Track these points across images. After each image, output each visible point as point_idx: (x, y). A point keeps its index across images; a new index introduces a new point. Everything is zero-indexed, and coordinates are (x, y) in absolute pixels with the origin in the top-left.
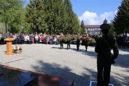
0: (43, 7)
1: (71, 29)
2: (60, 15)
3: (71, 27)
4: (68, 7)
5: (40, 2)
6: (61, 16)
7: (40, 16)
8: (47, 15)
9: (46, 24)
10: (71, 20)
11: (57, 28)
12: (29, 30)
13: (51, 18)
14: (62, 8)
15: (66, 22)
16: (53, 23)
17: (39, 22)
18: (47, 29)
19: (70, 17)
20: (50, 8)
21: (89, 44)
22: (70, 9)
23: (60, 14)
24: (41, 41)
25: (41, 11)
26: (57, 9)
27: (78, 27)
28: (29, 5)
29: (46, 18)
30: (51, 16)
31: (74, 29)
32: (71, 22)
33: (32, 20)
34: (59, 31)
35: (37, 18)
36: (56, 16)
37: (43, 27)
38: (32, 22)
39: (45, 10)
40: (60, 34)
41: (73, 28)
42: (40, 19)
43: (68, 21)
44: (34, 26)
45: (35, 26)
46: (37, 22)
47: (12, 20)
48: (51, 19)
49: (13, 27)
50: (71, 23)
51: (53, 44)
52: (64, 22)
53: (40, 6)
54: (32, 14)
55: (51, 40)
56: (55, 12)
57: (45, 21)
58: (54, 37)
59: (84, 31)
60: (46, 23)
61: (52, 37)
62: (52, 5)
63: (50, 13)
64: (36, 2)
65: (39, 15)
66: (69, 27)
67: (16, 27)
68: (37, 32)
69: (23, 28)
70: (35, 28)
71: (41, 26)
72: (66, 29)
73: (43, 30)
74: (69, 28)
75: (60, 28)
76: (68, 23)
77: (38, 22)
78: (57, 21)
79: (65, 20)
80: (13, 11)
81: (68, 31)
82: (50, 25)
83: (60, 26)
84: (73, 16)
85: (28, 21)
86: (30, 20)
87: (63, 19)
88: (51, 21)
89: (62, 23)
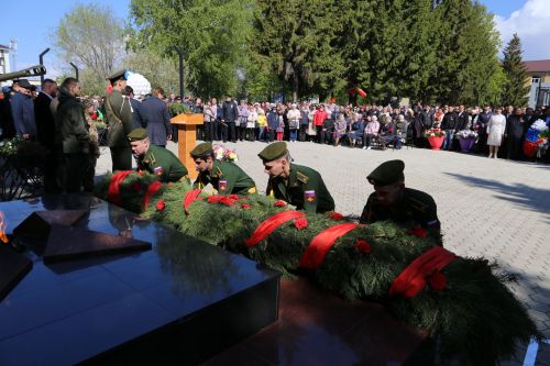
1: (450, 81)
2: (398, 16)
3: (450, 71)
6: (405, 17)
7: (313, 23)
8: (342, 18)
9: (334, 56)
10: (456, 38)
11: (383, 73)
12: (265, 85)
13: (360, 31)
15: (429, 47)
16: (366, 51)
17: (307, 50)
18: (338, 79)
19: (447, 24)
21: (539, 155)
23: (402, 12)
24: (311, 132)
27: (490, 70)
29: (335, 33)
30: (359, 20)
31: (465, 81)
32: (453, 45)
33: (278, 41)
34: (395, 89)
35: (299, 32)
36: (384, 21)
37: (322, 71)
38: (276, 51)
40: (398, 101)
41: (460, 77)
42: (310, 38)
43: (438, 41)
44: (284, 66)
45: (289, 65)
46: (298, 48)
47: (204, 45)
48: (357, 36)
50: (455, 50)
51: (361, 146)
52: (417, 49)
54: (279, 14)
55: (353, 129)
56: (379, 3)
57: (333, 43)
58: (370, 113)
59: (516, 92)
60: (337, 52)
61: (358, 116)
63: (354, 8)
65: (306, 18)
66: (440, 69)
68: (295, 94)
69: (242, 76)
70: (291, 76)
71: (314, 65)
72: (426, 81)
73: (323, 85)
74: (442, 76)
75: (401, 77)
76: (440, 52)
77: (302, 50)
78: (388, 43)
79: (426, 37)
80: (206, 10)
81: (437, 88)
82: (355, 62)
83: (398, 67)
84: (466, 17)
85: (263, 45)
86: (269, 42)
87: (414, 32)
88: (359, 45)
89: (411, 50)
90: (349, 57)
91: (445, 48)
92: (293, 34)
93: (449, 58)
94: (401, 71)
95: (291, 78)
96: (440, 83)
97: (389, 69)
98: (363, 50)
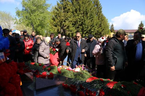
0: (71, 10)
1: (100, 34)
3: (100, 32)
4: (97, 9)
5: (67, 4)
6: (90, 19)
7: (68, 19)
8: (75, 18)
10: (101, 24)
11: (85, 32)
13: (80, 22)
14: (91, 10)
15: (96, 26)
17: (67, 26)
18: (74, 33)
20: (78, 10)
22: (99, 12)
23: (89, 17)
25: (69, 13)
26: (86, 12)
27: (108, 32)
28: (56, 8)
29: (74, 22)
30: (79, 19)
32: (100, 26)
33: (59, 23)
35: (65, 21)
36: (85, 19)
37: (70, 31)
38: (59, 26)
39: (73, 12)
41: (102, 33)
42: (67, 22)
43: (98, 25)
45: (62, 29)
46: (64, 25)
47: (37, 24)
48: (79, 23)
49: (38, 31)
52: (93, 26)
53: (68, 8)
54: (60, 16)
56: (84, 15)
57: (73, 24)
60: (74, 27)
62: (80, 7)
63: (78, 16)
64: (63, 5)
65: (66, 18)
66: (98, 31)
67: (41, 31)
72: (94, 34)
73: (71, 35)
74: (98, 33)
75: (89, 33)
77: (66, 26)
78: (86, 25)
79: (95, 24)
80: (38, 14)
81: (97, 36)
82: (78, 29)
83: (89, 31)
84: (103, 19)
85: (55, 24)
86: (57, 24)
87: (93, 22)
88: (79, 25)
89: (92, 26)
92: (63, 22)
93: (100, 29)
95: (62, 33)
96: (98, 34)
97: (87, 31)
98: (80, 26)
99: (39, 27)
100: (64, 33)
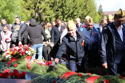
3: (85, 15)
9: (51, 11)
10: (86, 5)
11: (66, 16)
13: (59, 2)
15: (80, 8)
16: (61, 9)
17: (43, 9)
18: (53, 18)
19: (84, 1)
27: (96, 14)
29: (51, 3)
33: (32, 5)
37: (48, 15)
38: (32, 9)
43: (82, 6)
44: (35, 14)
45: (37, 13)
46: (40, 8)
47: (3, 6)
48: (58, 4)
49: (5, 15)
50: (86, 8)
52: (76, 8)
57: (50, 6)
60: (52, 9)
66: (82, 14)
67: (9, 16)
71: (45, 13)
73: (48, 20)
74: (83, 16)
75: (71, 17)
77: (41, 8)
78: (67, 7)
79: (79, 5)
82: (58, 12)
83: (71, 14)
85: (27, 6)
86: (30, 6)
87: (75, 3)
88: (59, 7)
89: (74, 8)
90: (56, 11)
91: (83, 8)
92: (38, 3)
93: (84, 11)
94: (72, 15)
95: (37, 18)
96: (82, 18)
97: (68, 15)
98: (60, 9)
99: (7, 10)
100: (40, 18)
